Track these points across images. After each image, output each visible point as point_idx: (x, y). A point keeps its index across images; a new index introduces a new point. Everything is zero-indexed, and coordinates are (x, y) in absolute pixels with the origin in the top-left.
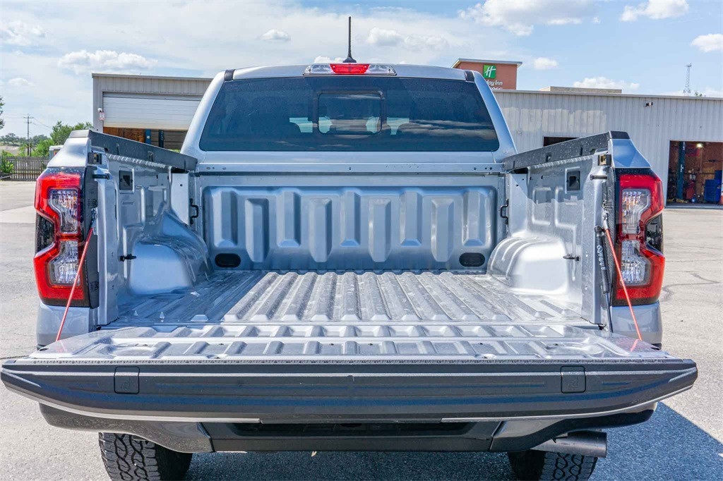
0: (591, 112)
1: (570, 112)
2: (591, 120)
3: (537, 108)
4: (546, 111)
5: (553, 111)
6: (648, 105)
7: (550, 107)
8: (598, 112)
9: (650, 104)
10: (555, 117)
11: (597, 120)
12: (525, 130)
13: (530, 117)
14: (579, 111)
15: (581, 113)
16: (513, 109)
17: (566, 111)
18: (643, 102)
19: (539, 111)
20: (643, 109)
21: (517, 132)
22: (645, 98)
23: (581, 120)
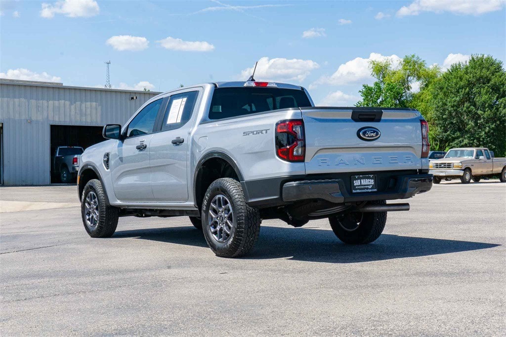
0: (88, 104)
1: (71, 104)
2: (88, 111)
3: (43, 99)
4: (51, 102)
5: (56, 103)
6: (132, 98)
7: (54, 99)
8: (94, 104)
9: (135, 98)
10: (59, 108)
11: (94, 111)
12: (34, 118)
13: (38, 107)
14: (78, 103)
15: (81, 105)
16: (23, 100)
17: (67, 103)
18: (128, 96)
19: (45, 102)
20: (128, 102)
21: (27, 120)
22: (130, 93)
23: (81, 110)
